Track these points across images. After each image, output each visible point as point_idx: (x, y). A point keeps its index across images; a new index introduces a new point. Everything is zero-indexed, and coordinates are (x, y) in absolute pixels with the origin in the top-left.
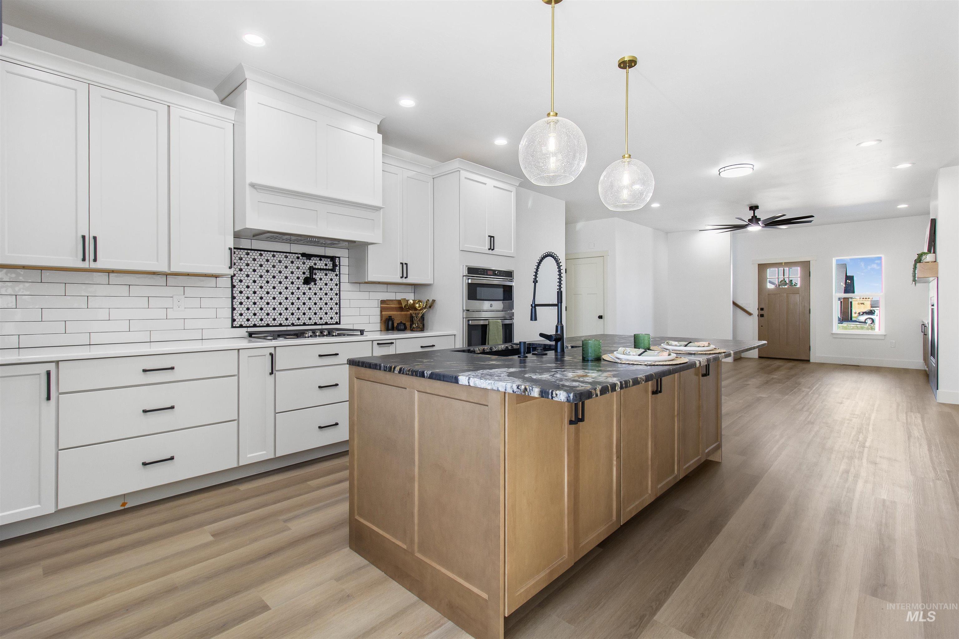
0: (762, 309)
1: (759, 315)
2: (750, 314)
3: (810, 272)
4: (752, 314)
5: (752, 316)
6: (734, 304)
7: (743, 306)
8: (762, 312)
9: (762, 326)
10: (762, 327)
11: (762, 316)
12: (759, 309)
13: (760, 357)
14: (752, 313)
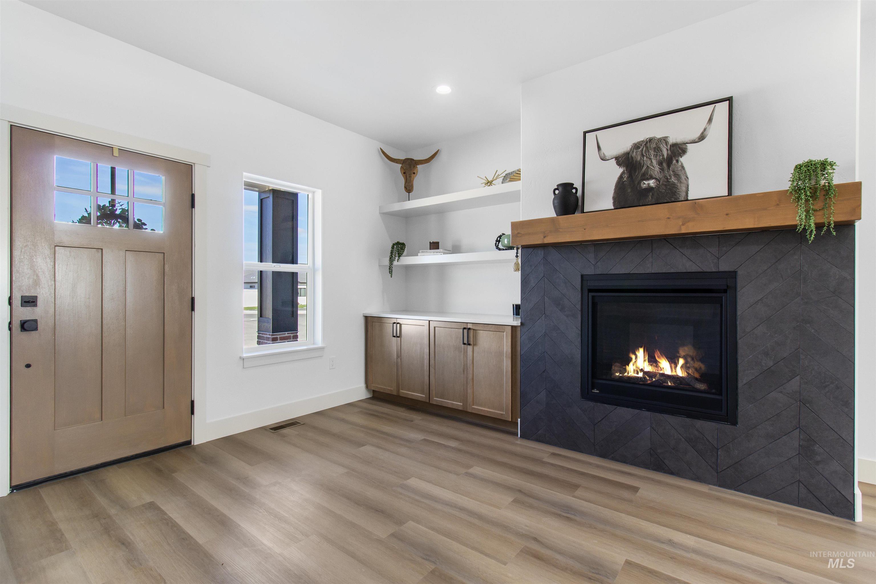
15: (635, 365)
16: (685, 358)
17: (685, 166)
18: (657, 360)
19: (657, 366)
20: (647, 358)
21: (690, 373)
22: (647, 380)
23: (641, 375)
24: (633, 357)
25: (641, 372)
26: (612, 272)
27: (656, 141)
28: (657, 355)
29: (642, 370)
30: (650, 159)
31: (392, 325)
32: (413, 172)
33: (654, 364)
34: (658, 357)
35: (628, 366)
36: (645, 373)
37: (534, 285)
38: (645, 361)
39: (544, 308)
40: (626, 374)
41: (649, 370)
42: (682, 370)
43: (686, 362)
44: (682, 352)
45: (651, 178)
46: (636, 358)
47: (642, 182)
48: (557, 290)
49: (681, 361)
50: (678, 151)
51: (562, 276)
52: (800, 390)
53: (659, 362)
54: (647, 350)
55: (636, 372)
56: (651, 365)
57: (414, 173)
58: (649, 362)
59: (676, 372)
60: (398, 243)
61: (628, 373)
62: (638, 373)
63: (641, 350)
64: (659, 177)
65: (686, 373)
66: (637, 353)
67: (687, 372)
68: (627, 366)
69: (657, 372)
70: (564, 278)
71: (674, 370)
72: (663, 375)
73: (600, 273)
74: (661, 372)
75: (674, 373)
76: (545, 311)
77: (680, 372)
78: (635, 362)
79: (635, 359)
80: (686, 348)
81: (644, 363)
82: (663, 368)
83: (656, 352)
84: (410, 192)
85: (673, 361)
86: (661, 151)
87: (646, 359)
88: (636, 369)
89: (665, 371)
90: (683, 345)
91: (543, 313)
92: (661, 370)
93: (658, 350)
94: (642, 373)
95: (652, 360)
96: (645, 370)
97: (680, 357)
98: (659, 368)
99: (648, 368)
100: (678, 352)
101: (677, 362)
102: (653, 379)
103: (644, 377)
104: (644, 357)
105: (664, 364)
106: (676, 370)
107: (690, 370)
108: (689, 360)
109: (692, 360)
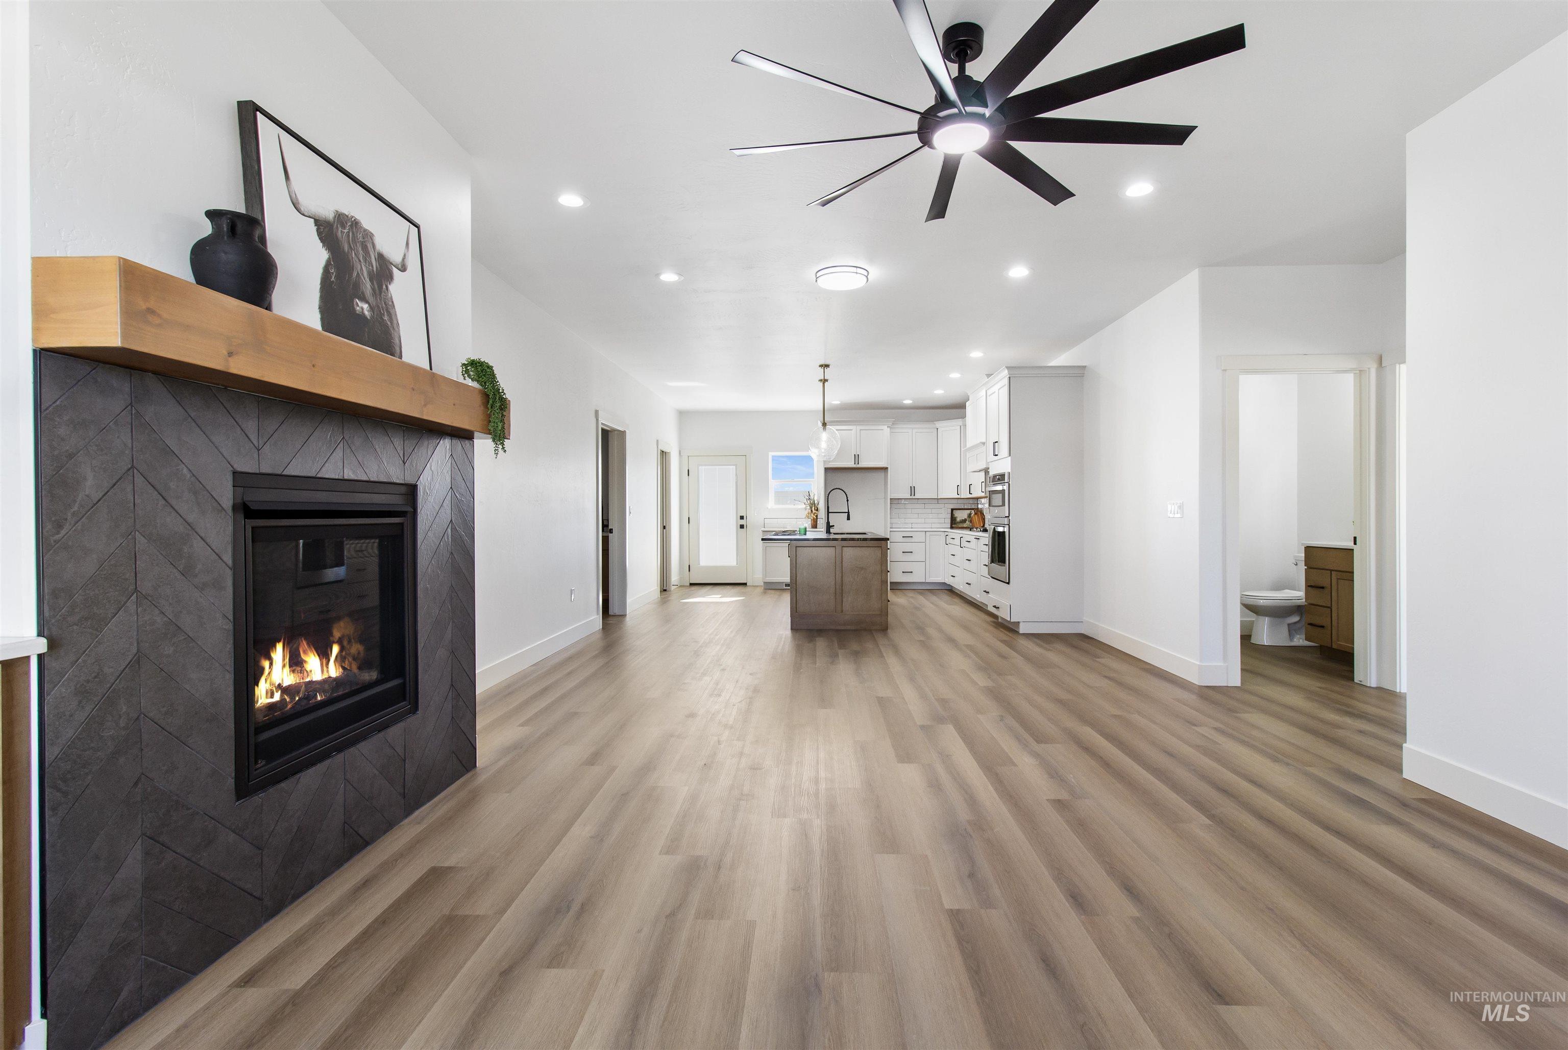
15: (268, 681)
16: (340, 642)
18: (299, 654)
19: (302, 670)
20: (287, 660)
21: (347, 667)
22: (286, 703)
23: (277, 697)
24: (266, 664)
25: (277, 692)
26: (292, 471)
27: (362, 231)
28: (303, 649)
29: (279, 687)
30: (360, 261)
33: (298, 669)
34: (303, 652)
35: (258, 686)
36: (284, 690)
37: (96, 496)
38: (284, 666)
39: (133, 575)
40: (256, 704)
41: (290, 683)
42: (335, 665)
43: (342, 649)
44: (337, 634)
45: (364, 298)
46: (271, 664)
47: (355, 301)
48: (174, 513)
49: (336, 649)
50: (386, 270)
51: (185, 471)
53: (305, 662)
54: (288, 645)
55: (269, 695)
56: (293, 671)
58: (290, 667)
59: (327, 671)
61: (259, 701)
62: (272, 696)
63: (279, 647)
65: (341, 670)
66: (273, 655)
67: (342, 667)
68: (256, 688)
69: (302, 681)
70: (193, 479)
71: (325, 668)
72: (309, 685)
73: (269, 471)
74: (308, 680)
75: (325, 676)
76: (138, 583)
77: (333, 673)
78: (269, 673)
79: (270, 668)
80: (341, 625)
81: (283, 671)
82: (311, 671)
83: (301, 644)
85: (324, 654)
86: (370, 256)
87: (286, 662)
88: (271, 688)
89: (312, 676)
90: (338, 620)
91: (132, 587)
92: (307, 676)
93: (304, 639)
94: (280, 692)
95: (296, 663)
96: (285, 685)
97: (334, 642)
98: (305, 673)
99: (289, 680)
100: (331, 634)
101: (329, 652)
102: (295, 698)
103: (283, 700)
104: (284, 660)
105: (312, 662)
106: (328, 668)
107: (347, 662)
108: (345, 643)
109: (349, 642)
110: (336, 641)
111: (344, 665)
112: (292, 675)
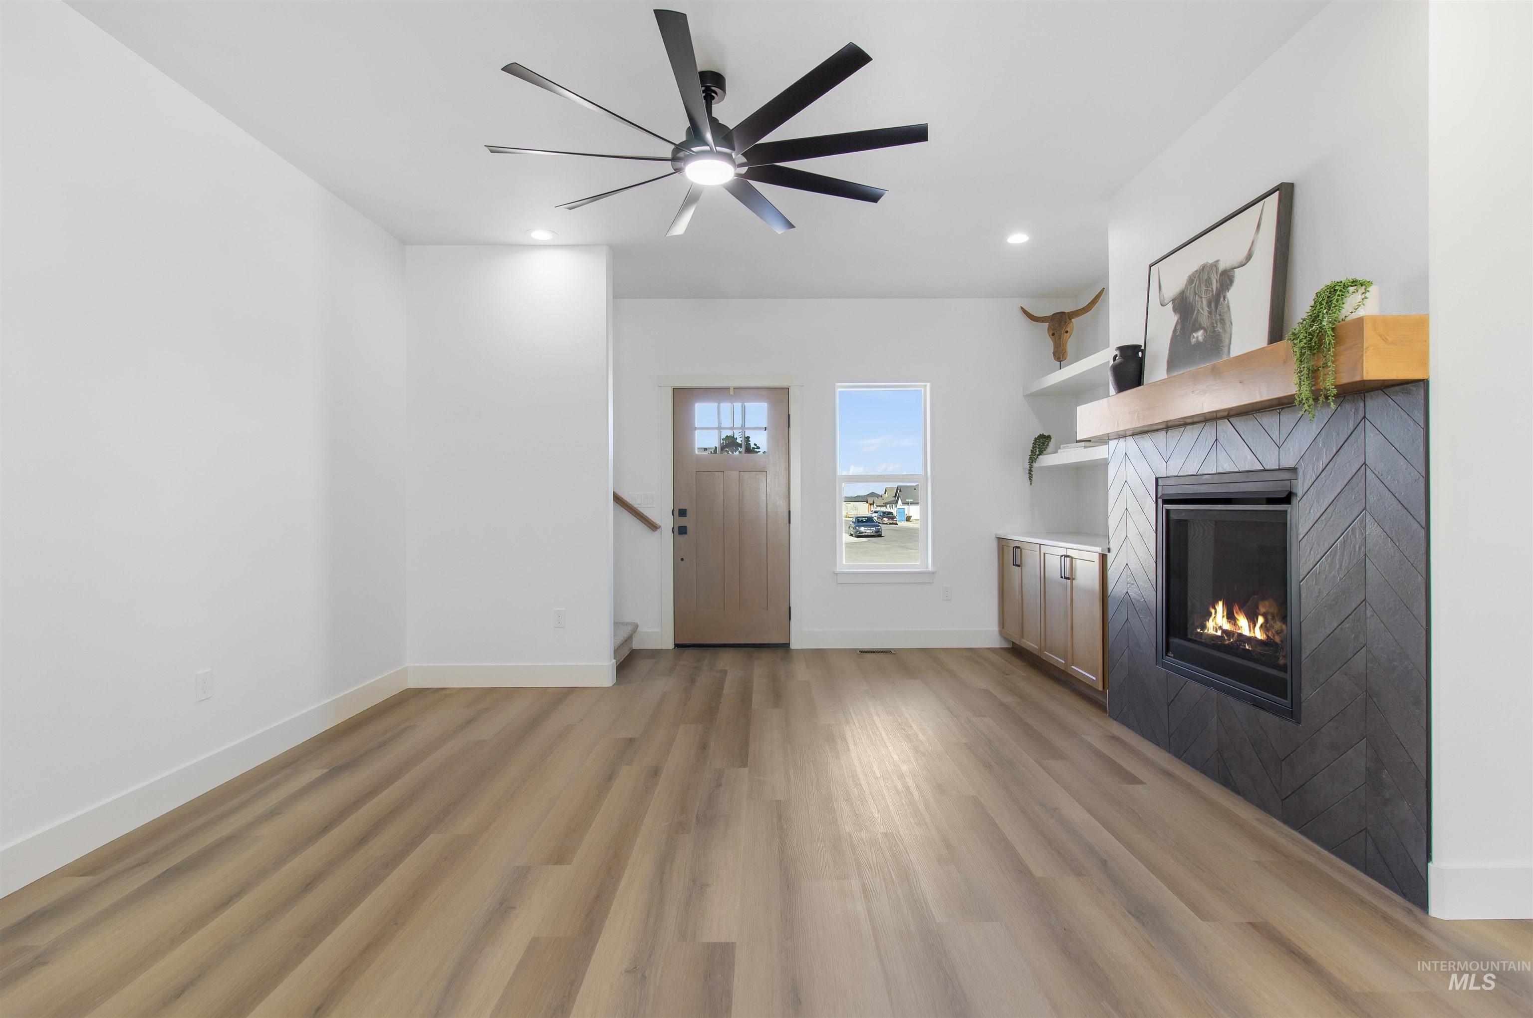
0: (682, 513)
1: (676, 530)
2: (653, 526)
3: (789, 415)
4: (660, 527)
5: (658, 530)
6: (618, 499)
7: (635, 503)
8: (683, 522)
9: (682, 560)
10: (680, 560)
11: (682, 530)
12: (676, 513)
13: (677, 646)
14: (660, 524)
15: (1214, 621)
16: (1265, 615)
17: (1231, 305)
18: (1234, 615)
19: (1235, 624)
20: (1225, 614)
21: (1270, 636)
22: (1225, 639)
23: (1219, 633)
24: (1213, 611)
25: (1219, 630)
27: (1208, 269)
28: (1236, 608)
29: (1220, 628)
30: (1201, 298)
31: (1012, 548)
32: (1066, 330)
33: (1233, 622)
34: (1237, 613)
36: (1224, 631)
37: (1118, 494)
38: (1223, 617)
40: (1206, 631)
41: (1227, 629)
42: (1260, 631)
43: (1266, 621)
44: (1262, 610)
45: (1201, 327)
46: (1216, 612)
47: (1192, 336)
49: (1261, 620)
50: (1226, 281)
52: (1366, 672)
53: (1238, 620)
54: (1226, 604)
55: (1215, 629)
56: (1229, 622)
57: (1067, 332)
58: (1227, 619)
59: (1254, 632)
60: (1042, 436)
61: (1208, 630)
62: (1216, 631)
63: (1221, 603)
64: (1207, 326)
65: (1265, 636)
66: (1217, 607)
67: (1266, 634)
68: (1207, 622)
69: (1235, 630)
71: (1252, 629)
72: (1240, 635)
74: (1239, 632)
75: (1252, 635)
77: (1259, 634)
78: (1215, 617)
79: (1215, 614)
80: (1267, 603)
81: (1223, 619)
82: (1242, 627)
83: (1235, 605)
84: (1062, 361)
85: (1252, 620)
86: (1212, 285)
88: (1216, 626)
89: (1243, 631)
90: (1263, 599)
92: (1239, 629)
93: (1236, 603)
94: (1221, 631)
95: (1231, 617)
96: (1224, 628)
97: (1259, 614)
98: (1237, 627)
99: (1227, 626)
100: (1258, 607)
101: (1256, 620)
102: (1230, 640)
103: (1222, 637)
104: (1223, 613)
105: (1243, 622)
106: (1254, 630)
107: (1270, 633)
108: (1270, 617)
109: (1273, 618)
110: (1261, 613)
111: (1268, 634)
112: (1229, 624)
